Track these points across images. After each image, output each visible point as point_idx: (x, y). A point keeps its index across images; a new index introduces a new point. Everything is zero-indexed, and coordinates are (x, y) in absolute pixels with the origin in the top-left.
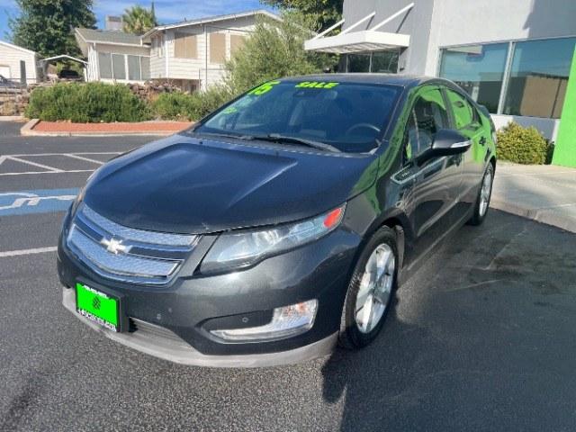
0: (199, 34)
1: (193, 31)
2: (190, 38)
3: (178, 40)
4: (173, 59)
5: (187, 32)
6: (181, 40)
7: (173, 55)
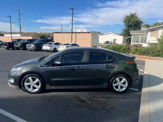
0: (160, 29)
1: (158, 29)
2: (156, 31)
3: (152, 32)
4: (150, 37)
5: (156, 29)
6: (153, 32)
7: (150, 36)
